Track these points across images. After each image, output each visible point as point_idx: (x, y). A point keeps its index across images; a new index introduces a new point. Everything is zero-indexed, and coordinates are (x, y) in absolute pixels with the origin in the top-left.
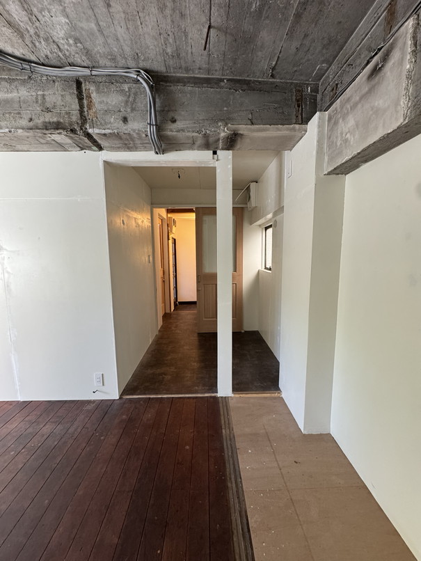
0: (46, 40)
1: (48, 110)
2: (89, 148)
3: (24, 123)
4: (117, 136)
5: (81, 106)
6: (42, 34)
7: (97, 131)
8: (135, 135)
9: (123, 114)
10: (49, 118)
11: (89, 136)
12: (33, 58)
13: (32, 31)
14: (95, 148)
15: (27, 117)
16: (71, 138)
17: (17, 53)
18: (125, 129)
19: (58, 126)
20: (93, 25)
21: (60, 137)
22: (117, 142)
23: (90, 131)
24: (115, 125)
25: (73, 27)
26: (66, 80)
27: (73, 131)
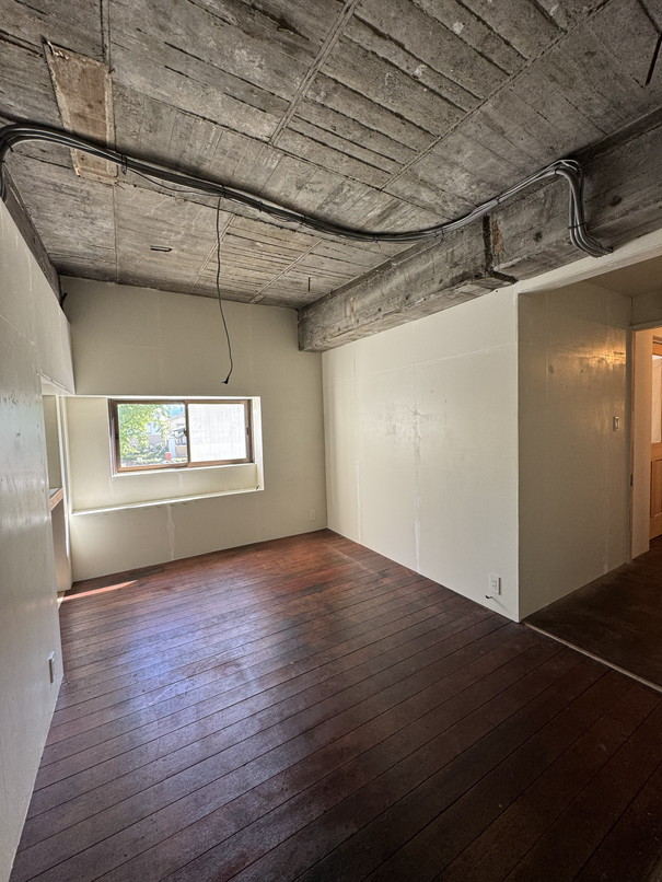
0: (453, 200)
1: (456, 264)
2: (500, 285)
3: (436, 286)
4: (530, 260)
5: (487, 245)
6: (448, 198)
7: (503, 266)
8: (553, 250)
9: (534, 232)
10: (458, 272)
11: (496, 275)
12: (445, 221)
13: (440, 202)
14: (507, 283)
15: (437, 280)
16: (478, 284)
17: (432, 225)
18: (537, 248)
19: (462, 279)
20: (492, 160)
21: (467, 288)
22: (531, 267)
23: (496, 269)
24: (527, 247)
25: (472, 174)
26: (472, 224)
27: (478, 276)
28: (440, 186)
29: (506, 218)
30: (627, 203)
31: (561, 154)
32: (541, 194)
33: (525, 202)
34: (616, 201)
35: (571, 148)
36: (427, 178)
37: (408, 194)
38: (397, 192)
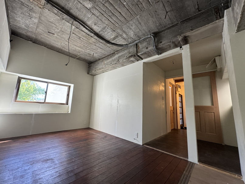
0: (130, 38)
1: (130, 53)
2: (139, 60)
3: (125, 58)
4: (145, 53)
5: (137, 49)
6: (129, 37)
7: (140, 54)
8: (150, 51)
9: (146, 47)
10: (130, 55)
11: (138, 56)
12: (128, 43)
13: (127, 38)
14: (141, 59)
15: (126, 57)
16: (134, 58)
17: (125, 44)
18: (147, 50)
19: (131, 56)
20: (138, 30)
21: (132, 59)
22: (146, 55)
23: (138, 54)
24: (145, 50)
25: (134, 32)
26: (134, 45)
27: (135, 56)
28: (127, 33)
29: (141, 44)
30: (163, 43)
31: (151, 33)
32: (148, 40)
33: (145, 41)
34: (161, 42)
35: (153, 32)
36: (125, 31)
37: (120, 34)
38: (118, 32)
